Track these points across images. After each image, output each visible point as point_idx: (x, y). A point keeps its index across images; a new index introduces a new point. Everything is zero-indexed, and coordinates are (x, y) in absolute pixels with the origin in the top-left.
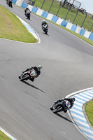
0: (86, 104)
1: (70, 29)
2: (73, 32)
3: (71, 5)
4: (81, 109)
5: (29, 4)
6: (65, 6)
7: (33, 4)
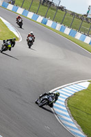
0: (68, 99)
1: (50, 26)
2: (53, 29)
3: (51, 3)
4: (64, 104)
5: (10, 3)
6: (45, 4)
7: (13, 3)
